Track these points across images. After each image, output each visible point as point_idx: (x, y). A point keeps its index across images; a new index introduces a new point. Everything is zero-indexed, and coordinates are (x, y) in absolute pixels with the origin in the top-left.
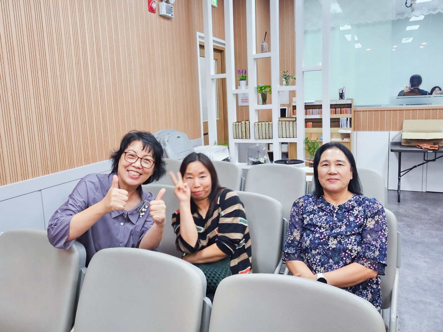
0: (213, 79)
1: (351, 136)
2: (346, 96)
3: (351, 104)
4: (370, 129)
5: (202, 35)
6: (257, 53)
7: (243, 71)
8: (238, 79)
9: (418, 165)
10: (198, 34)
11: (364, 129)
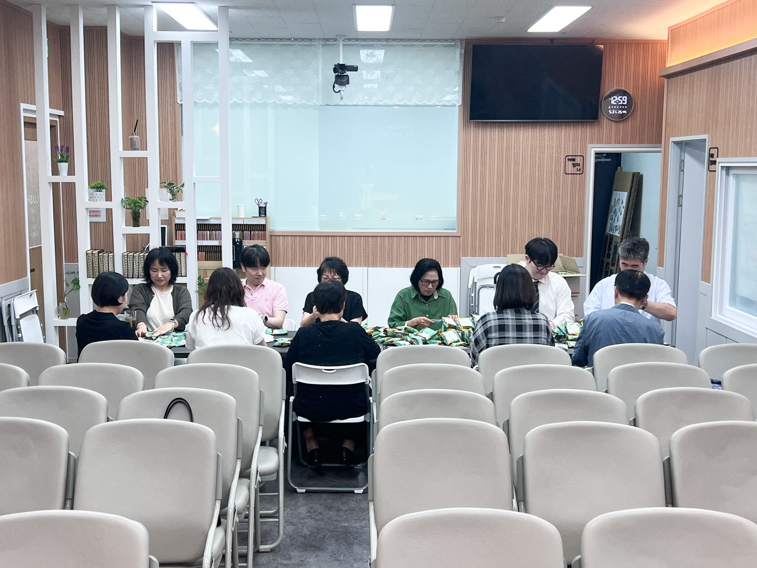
3: (264, 226)
4: (294, 264)
10: (23, 106)
11: (285, 264)
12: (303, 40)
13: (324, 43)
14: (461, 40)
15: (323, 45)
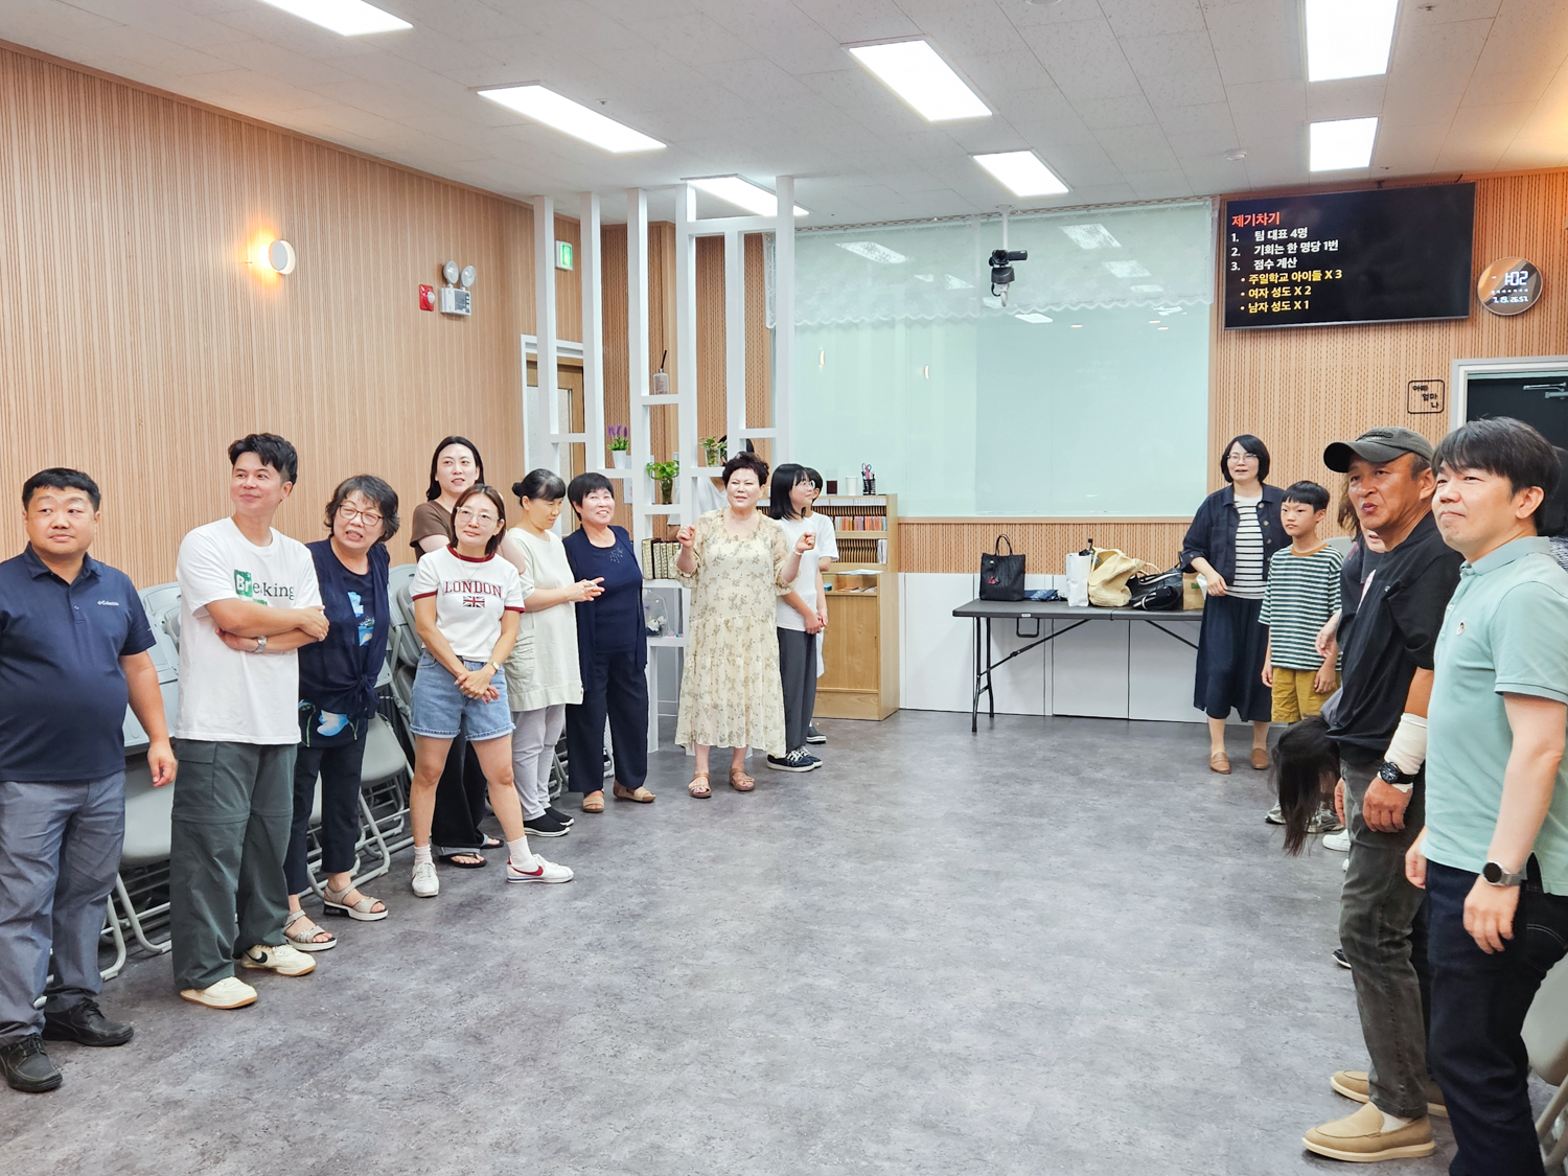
0: (555, 445)
1: (881, 582)
2: (878, 488)
3: (884, 508)
4: (934, 569)
5: (533, 339)
6: (651, 393)
7: (619, 428)
8: (610, 447)
9: (1022, 651)
10: (525, 339)
11: (922, 569)
12: (951, 218)
13: (985, 220)
14: (1213, 196)
15: (982, 224)
